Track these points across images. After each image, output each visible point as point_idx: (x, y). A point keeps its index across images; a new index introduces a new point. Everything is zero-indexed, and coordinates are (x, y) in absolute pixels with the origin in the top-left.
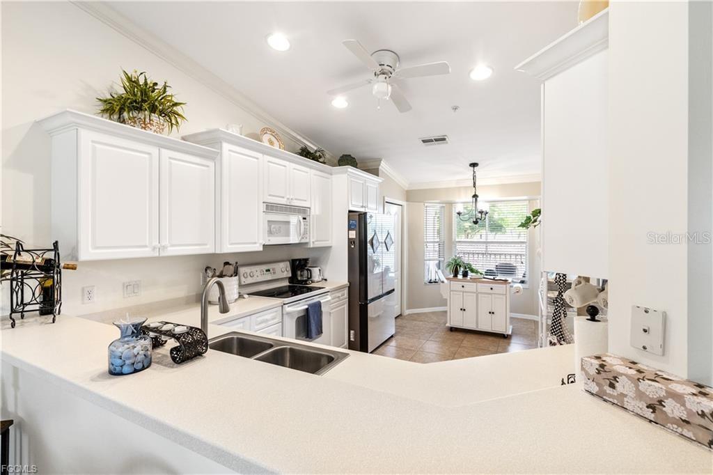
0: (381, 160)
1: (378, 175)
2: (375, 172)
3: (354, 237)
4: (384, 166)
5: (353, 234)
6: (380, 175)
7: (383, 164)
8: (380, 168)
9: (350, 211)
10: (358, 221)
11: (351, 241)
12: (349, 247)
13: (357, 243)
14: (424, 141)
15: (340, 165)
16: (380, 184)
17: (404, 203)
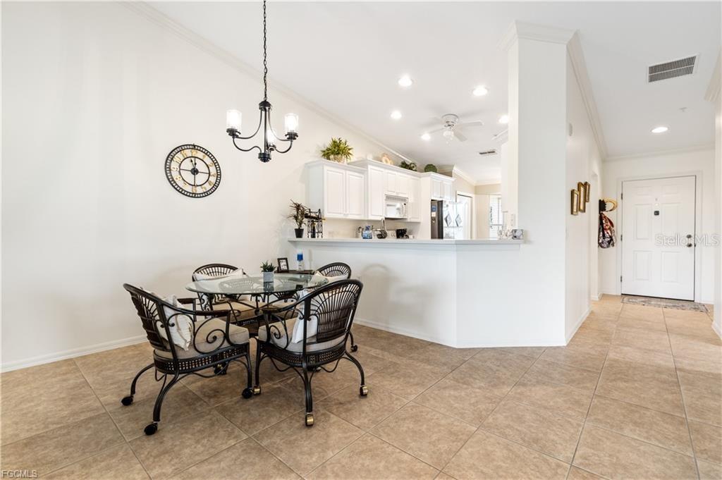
0: (453, 166)
1: (451, 176)
2: (449, 174)
3: (435, 216)
4: (455, 170)
5: (434, 214)
6: (453, 176)
7: (455, 168)
8: (453, 171)
9: (432, 200)
10: (438, 206)
11: (433, 219)
12: (431, 222)
13: (437, 220)
14: (481, 154)
15: (426, 171)
16: (453, 182)
17: (473, 196)
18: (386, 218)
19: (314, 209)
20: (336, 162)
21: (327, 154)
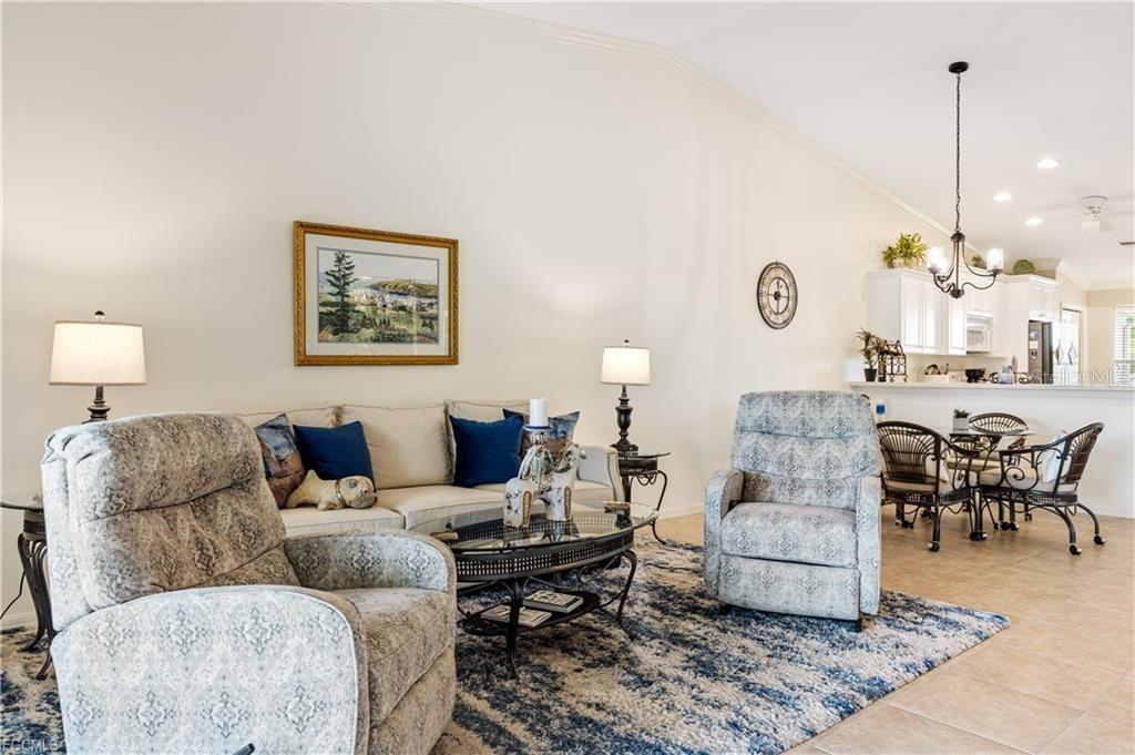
0: (1059, 261)
1: (1054, 278)
2: (1051, 275)
3: (1036, 347)
4: (1062, 267)
5: (1035, 345)
6: (1057, 276)
7: (1061, 264)
8: (1058, 269)
9: (1031, 321)
10: (1042, 330)
11: (1032, 353)
12: (1030, 359)
13: (1040, 354)
14: (1123, 244)
15: (1016, 273)
16: (1057, 287)
17: (1083, 308)
18: (968, 352)
19: (891, 340)
20: (907, 269)
21: (889, 257)
